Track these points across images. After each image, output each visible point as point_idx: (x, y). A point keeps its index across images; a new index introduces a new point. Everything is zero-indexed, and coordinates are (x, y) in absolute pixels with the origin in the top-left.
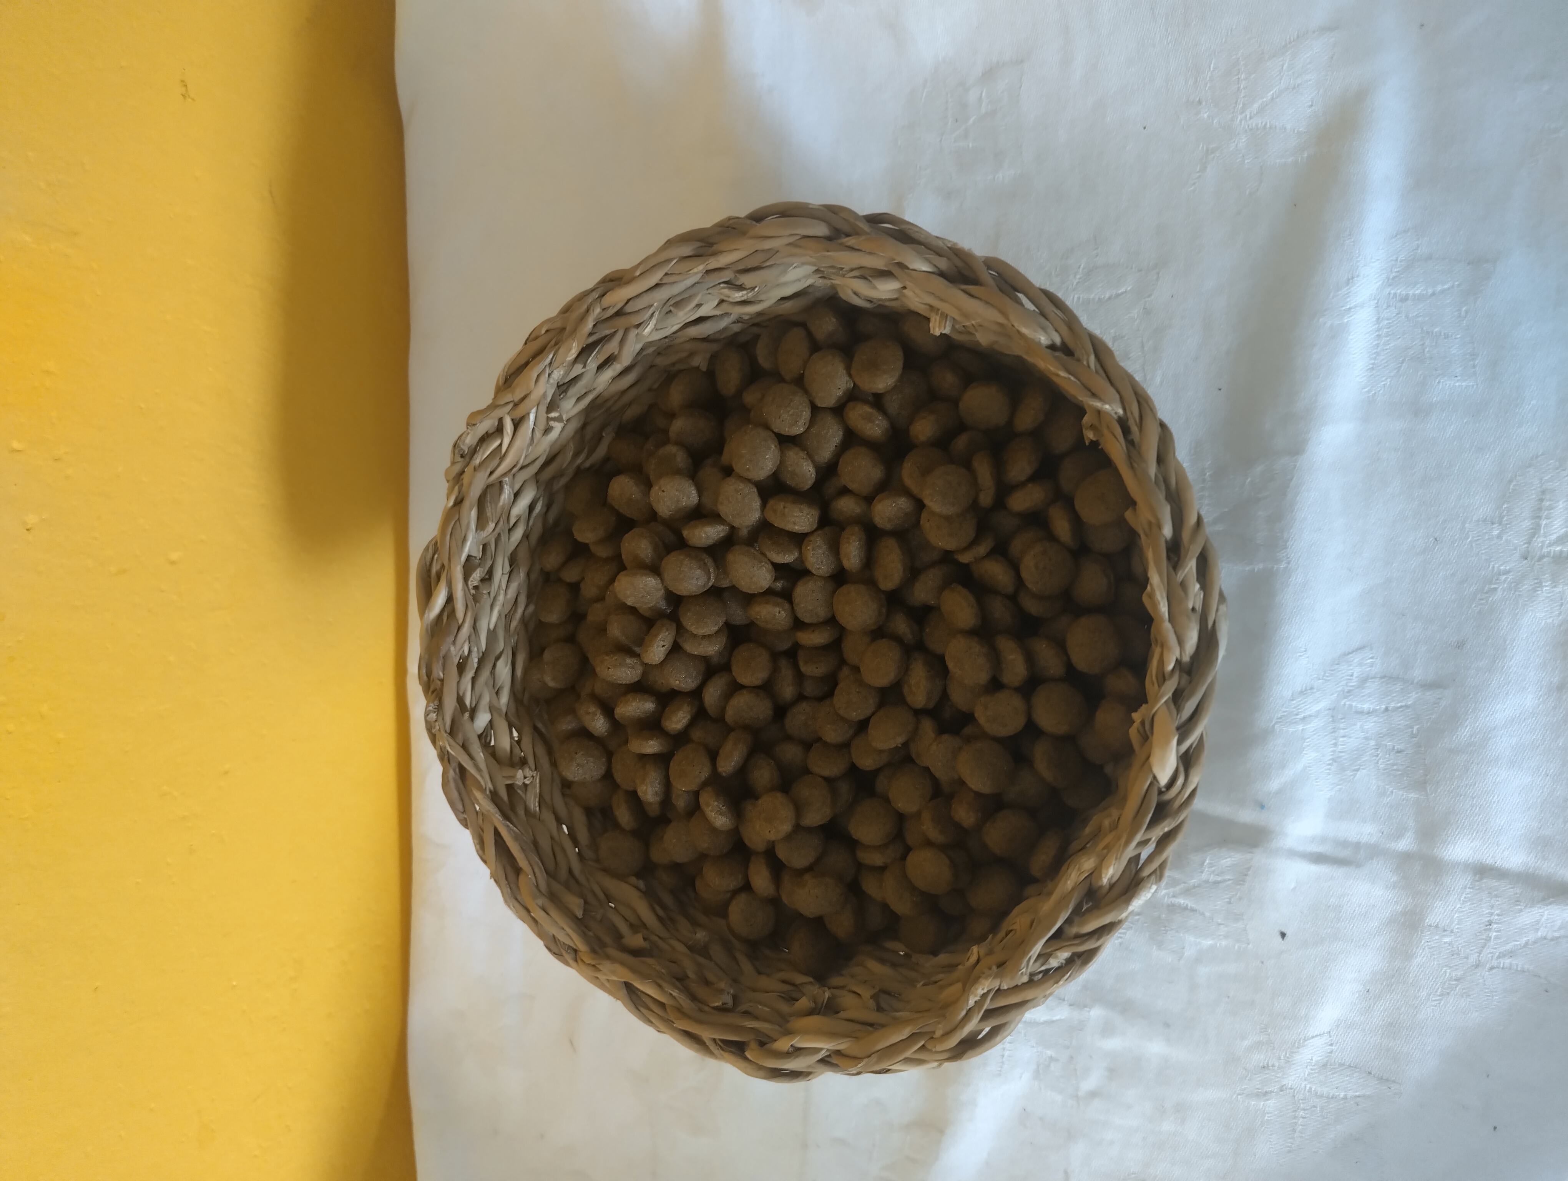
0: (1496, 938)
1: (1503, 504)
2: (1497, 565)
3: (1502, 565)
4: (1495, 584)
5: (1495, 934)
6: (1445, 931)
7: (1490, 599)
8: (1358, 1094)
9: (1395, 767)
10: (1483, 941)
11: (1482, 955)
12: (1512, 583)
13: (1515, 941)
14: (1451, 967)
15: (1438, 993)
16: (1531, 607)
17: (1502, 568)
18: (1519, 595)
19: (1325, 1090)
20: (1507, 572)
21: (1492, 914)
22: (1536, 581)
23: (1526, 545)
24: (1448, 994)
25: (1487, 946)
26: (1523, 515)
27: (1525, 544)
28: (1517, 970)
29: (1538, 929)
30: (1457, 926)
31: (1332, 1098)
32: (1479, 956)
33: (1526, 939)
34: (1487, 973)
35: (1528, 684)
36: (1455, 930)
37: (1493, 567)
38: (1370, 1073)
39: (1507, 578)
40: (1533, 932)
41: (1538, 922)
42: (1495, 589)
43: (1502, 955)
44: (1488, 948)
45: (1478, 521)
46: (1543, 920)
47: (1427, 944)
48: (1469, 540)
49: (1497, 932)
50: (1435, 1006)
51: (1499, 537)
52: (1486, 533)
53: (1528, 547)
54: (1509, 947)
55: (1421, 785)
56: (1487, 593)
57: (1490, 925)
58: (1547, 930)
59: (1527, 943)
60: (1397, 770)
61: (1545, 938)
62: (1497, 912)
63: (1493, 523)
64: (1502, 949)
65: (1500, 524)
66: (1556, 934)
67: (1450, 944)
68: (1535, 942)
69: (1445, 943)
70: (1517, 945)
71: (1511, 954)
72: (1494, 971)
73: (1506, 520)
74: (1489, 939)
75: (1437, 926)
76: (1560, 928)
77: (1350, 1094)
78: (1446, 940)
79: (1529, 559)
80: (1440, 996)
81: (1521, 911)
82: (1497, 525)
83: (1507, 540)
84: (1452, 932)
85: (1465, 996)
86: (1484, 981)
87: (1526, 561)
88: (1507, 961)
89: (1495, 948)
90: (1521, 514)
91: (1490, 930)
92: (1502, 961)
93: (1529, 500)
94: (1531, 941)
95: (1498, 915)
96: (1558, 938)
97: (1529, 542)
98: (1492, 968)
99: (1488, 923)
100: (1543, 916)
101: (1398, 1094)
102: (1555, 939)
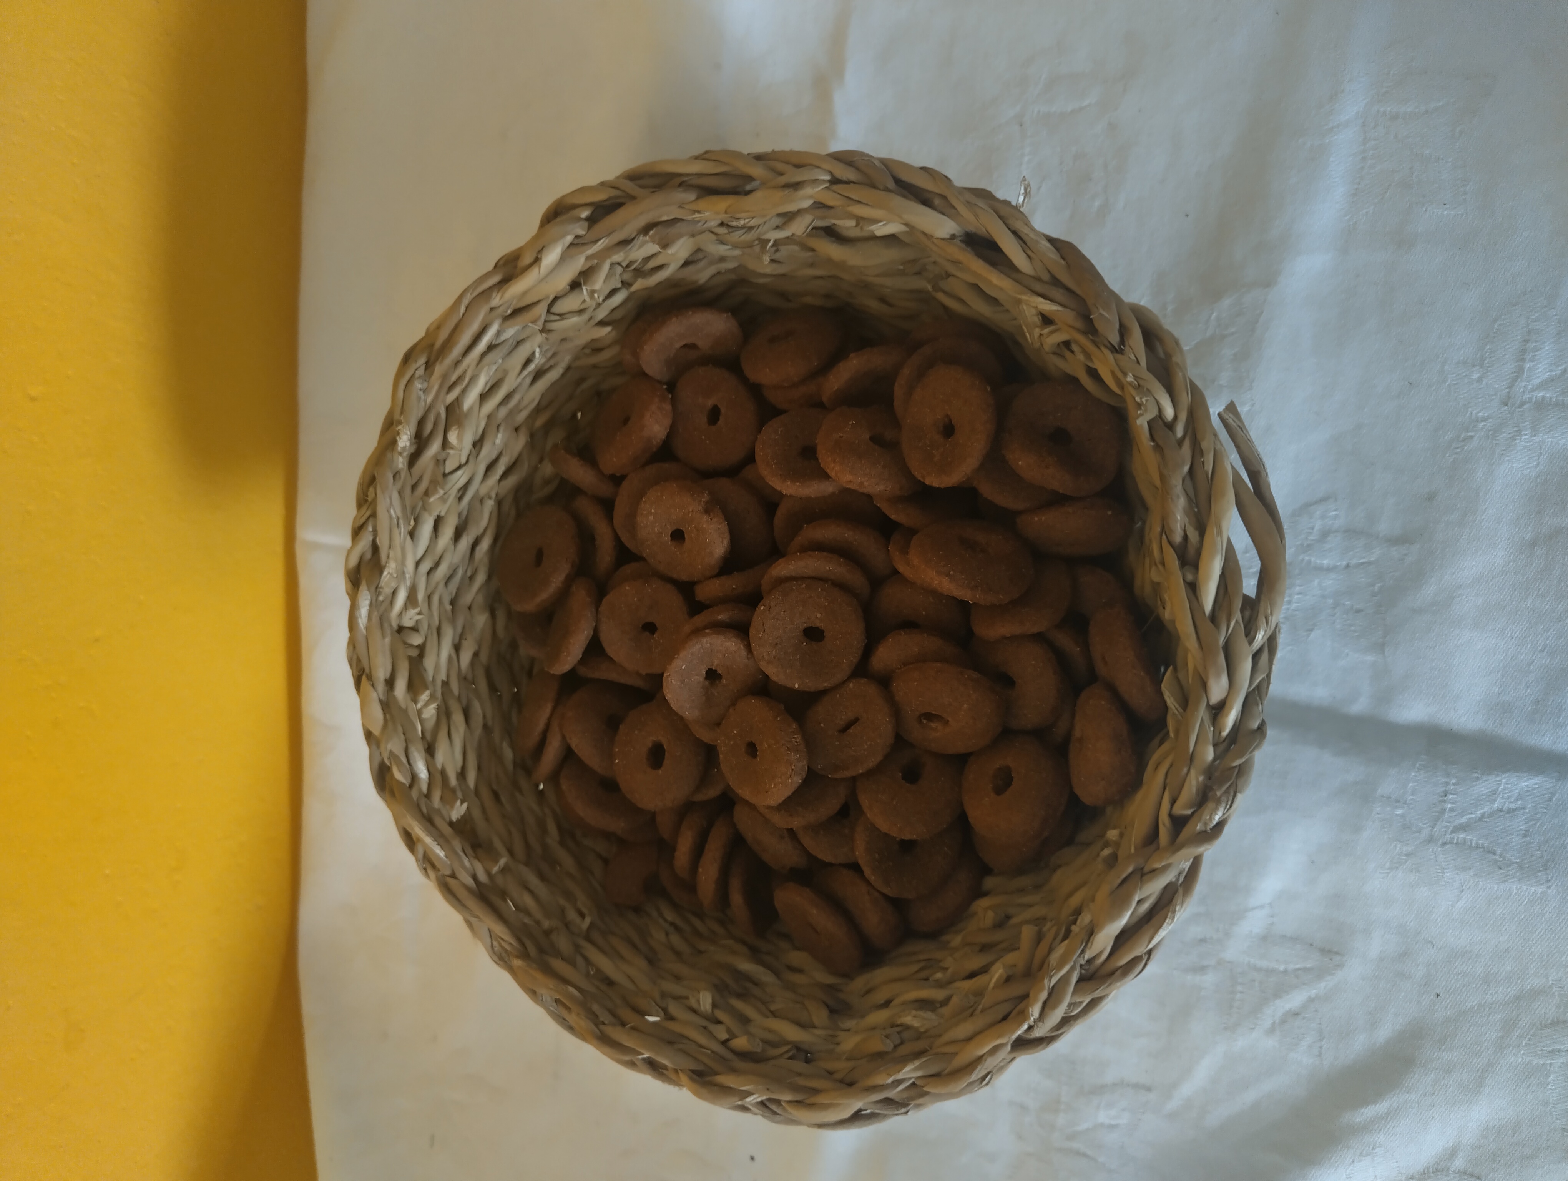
0: (1452, 810)
1: (1486, 345)
2: (1475, 411)
3: (1480, 412)
4: (1471, 432)
5: (1449, 806)
6: (1397, 801)
7: (1466, 448)
8: (1298, 966)
9: (1353, 628)
10: (1437, 814)
11: (1435, 830)
12: (1490, 430)
13: (1471, 814)
14: (1401, 842)
15: (1388, 865)
16: (1508, 456)
17: (1480, 414)
18: (1496, 444)
19: (1264, 964)
20: (1484, 419)
21: (1447, 783)
22: (1515, 429)
23: (1508, 390)
24: (1397, 868)
25: (1441, 820)
26: (1507, 356)
27: (1506, 388)
28: (1471, 845)
29: (1495, 800)
30: (1411, 797)
31: (1270, 972)
32: (1432, 831)
33: (1482, 811)
34: (1440, 849)
35: (1499, 541)
36: (1408, 802)
37: (1471, 413)
38: (1311, 945)
39: (1485, 425)
40: (1488, 803)
41: (1495, 792)
42: (1472, 437)
43: (1456, 829)
44: (1442, 821)
45: (1458, 363)
46: (1500, 790)
47: (1377, 816)
48: (1447, 384)
49: (1452, 803)
50: (1383, 878)
51: (1479, 380)
52: (1466, 376)
53: (1509, 392)
54: (1464, 820)
55: (1380, 647)
56: (1463, 441)
57: (1446, 796)
58: (1503, 801)
59: (1482, 816)
60: (1354, 631)
61: (1501, 810)
62: (1453, 781)
63: (1474, 366)
64: (1457, 822)
65: (1481, 365)
66: (1513, 806)
67: (1402, 816)
68: (1491, 815)
69: (1397, 815)
70: (1472, 818)
71: (1463, 828)
72: (1446, 846)
73: (1488, 363)
74: (1443, 811)
75: (1389, 797)
76: (1517, 800)
77: (1291, 967)
78: (1399, 812)
79: (1509, 405)
80: (1388, 869)
81: (1478, 779)
82: (1478, 368)
83: (1487, 384)
84: (1405, 803)
85: (1414, 871)
86: (1436, 857)
87: (1506, 407)
88: (1462, 835)
89: (1449, 822)
90: (1504, 355)
91: (1444, 801)
92: (1455, 835)
93: (1514, 341)
94: (1486, 814)
95: (1454, 784)
96: (1514, 810)
97: (1510, 387)
98: (1445, 843)
99: (1443, 794)
100: (1500, 785)
101: (1340, 966)
102: (1510, 811)
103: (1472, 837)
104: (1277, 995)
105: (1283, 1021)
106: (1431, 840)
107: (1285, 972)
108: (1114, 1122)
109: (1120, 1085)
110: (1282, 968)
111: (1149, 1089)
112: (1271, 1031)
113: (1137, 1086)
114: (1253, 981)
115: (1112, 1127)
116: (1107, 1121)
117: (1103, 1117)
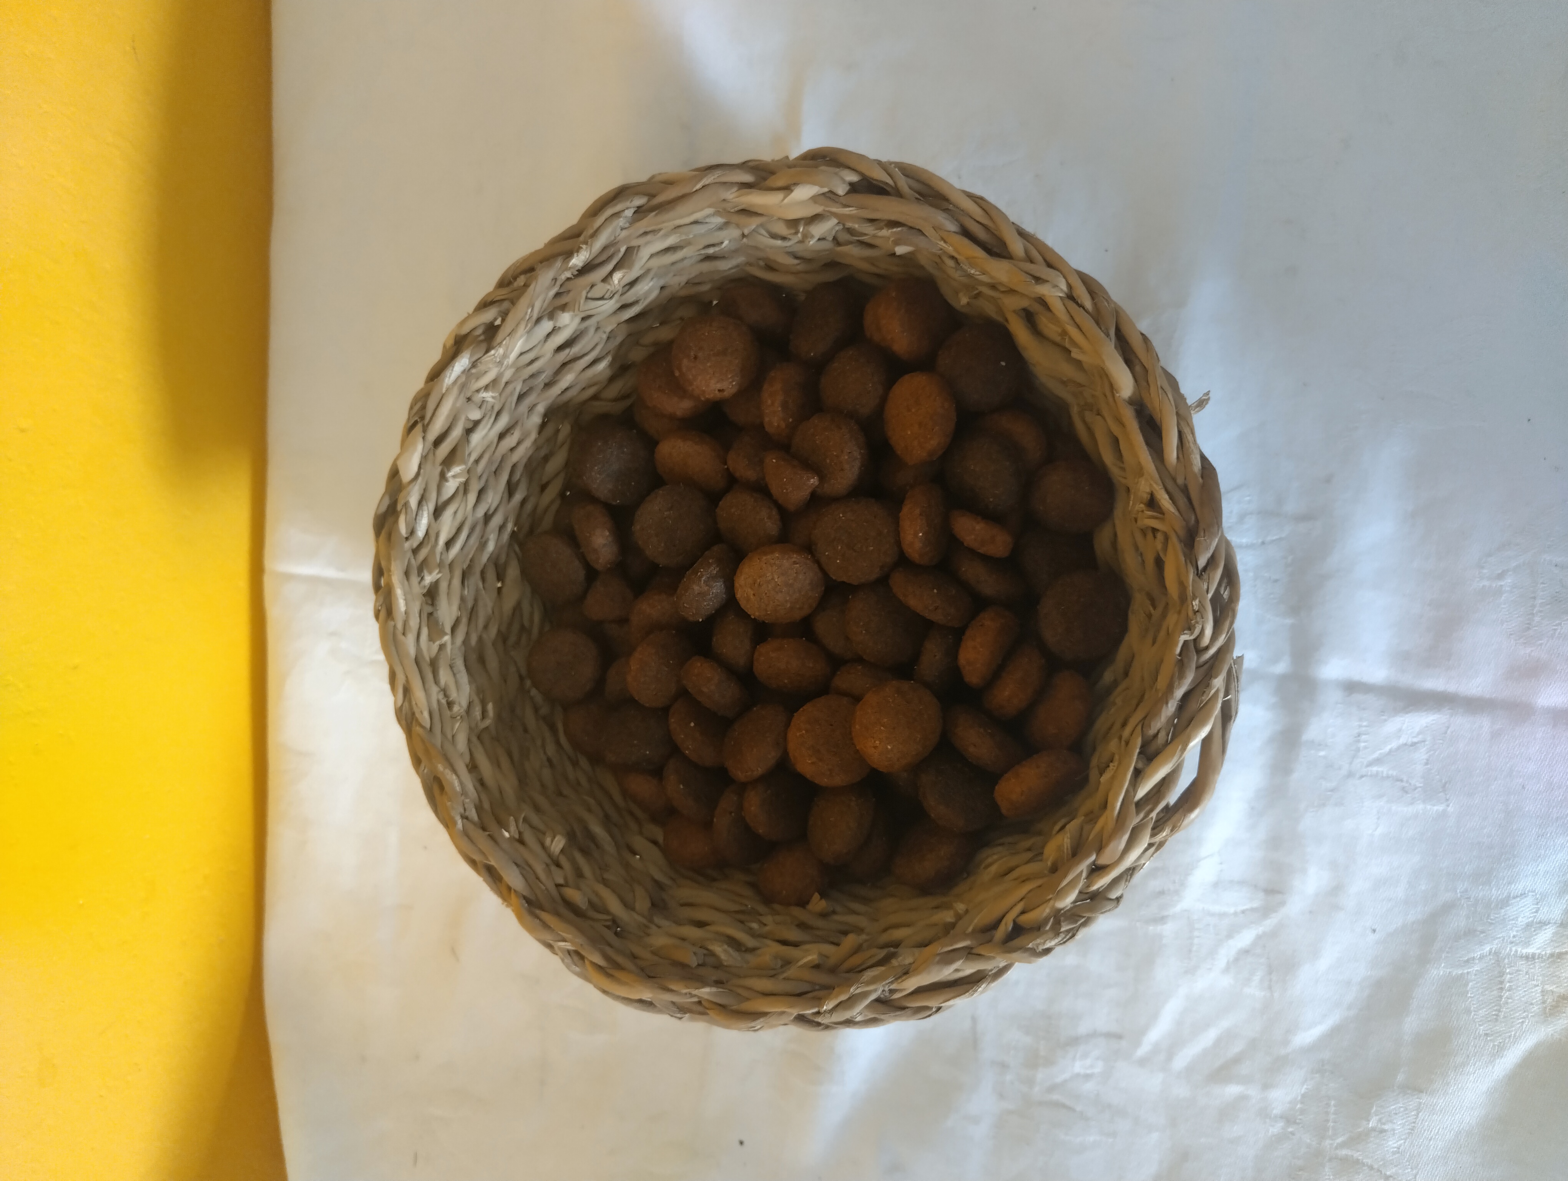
0: (1365, 748)
5: (1363, 745)
6: (1320, 745)
8: (1245, 908)
10: (1353, 752)
11: (1352, 765)
13: (1381, 749)
14: (1327, 778)
15: (1316, 805)
18: (1377, 432)
19: (1217, 908)
21: (1360, 726)
24: (1325, 804)
28: (1383, 777)
29: (1400, 737)
30: (1331, 740)
31: (1222, 915)
33: (1390, 746)
34: (1358, 781)
36: (1329, 744)
38: (1256, 886)
40: (1395, 740)
41: (1400, 730)
43: (1370, 764)
44: (1358, 758)
46: (1404, 727)
47: (1304, 759)
49: (1365, 742)
54: (1376, 755)
55: (1296, 610)
57: (1359, 736)
58: (1407, 736)
59: (1390, 751)
60: (1274, 598)
61: (1406, 744)
62: (1365, 724)
64: (1370, 758)
66: (1415, 740)
67: (1325, 757)
68: (1398, 748)
70: (1383, 753)
71: (1378, 761)
72: (1363, 779)
74: (1358, 750)
75: (1313, 742)
76: (1419, 734)
77: (1239, 908)
78: (1322, 753)
81: (1386, 720)
84: (1326, 746)
85: (1338, 805)
86: (1357, 786)
88: (1375, 769)
89: (1364, 758)
91: (1358, 741)
92: (1370, 769)
94: (1393, 748)
95: (1366, 726)
96: (1416, 743)
98: (1362, 777)
99: (1357, 735)
100: (1404, 724)
101: (1283, 903)
102: (1414, 744)
103: (1383, 769)
104: (1230, 936)
105: (1237, 960)
106: (1350, 775)
107: (1235, 914)
108: (1089, 1072)
109: (1093, 1035)
110: (1232, 910)
111: (1119, 1037)
112: (1227, 970)
113: (1110, 1036)
114: (1208, 925)
115: (1088, 1077)
116: (1082, 1071)
117: (1078, 1067)
